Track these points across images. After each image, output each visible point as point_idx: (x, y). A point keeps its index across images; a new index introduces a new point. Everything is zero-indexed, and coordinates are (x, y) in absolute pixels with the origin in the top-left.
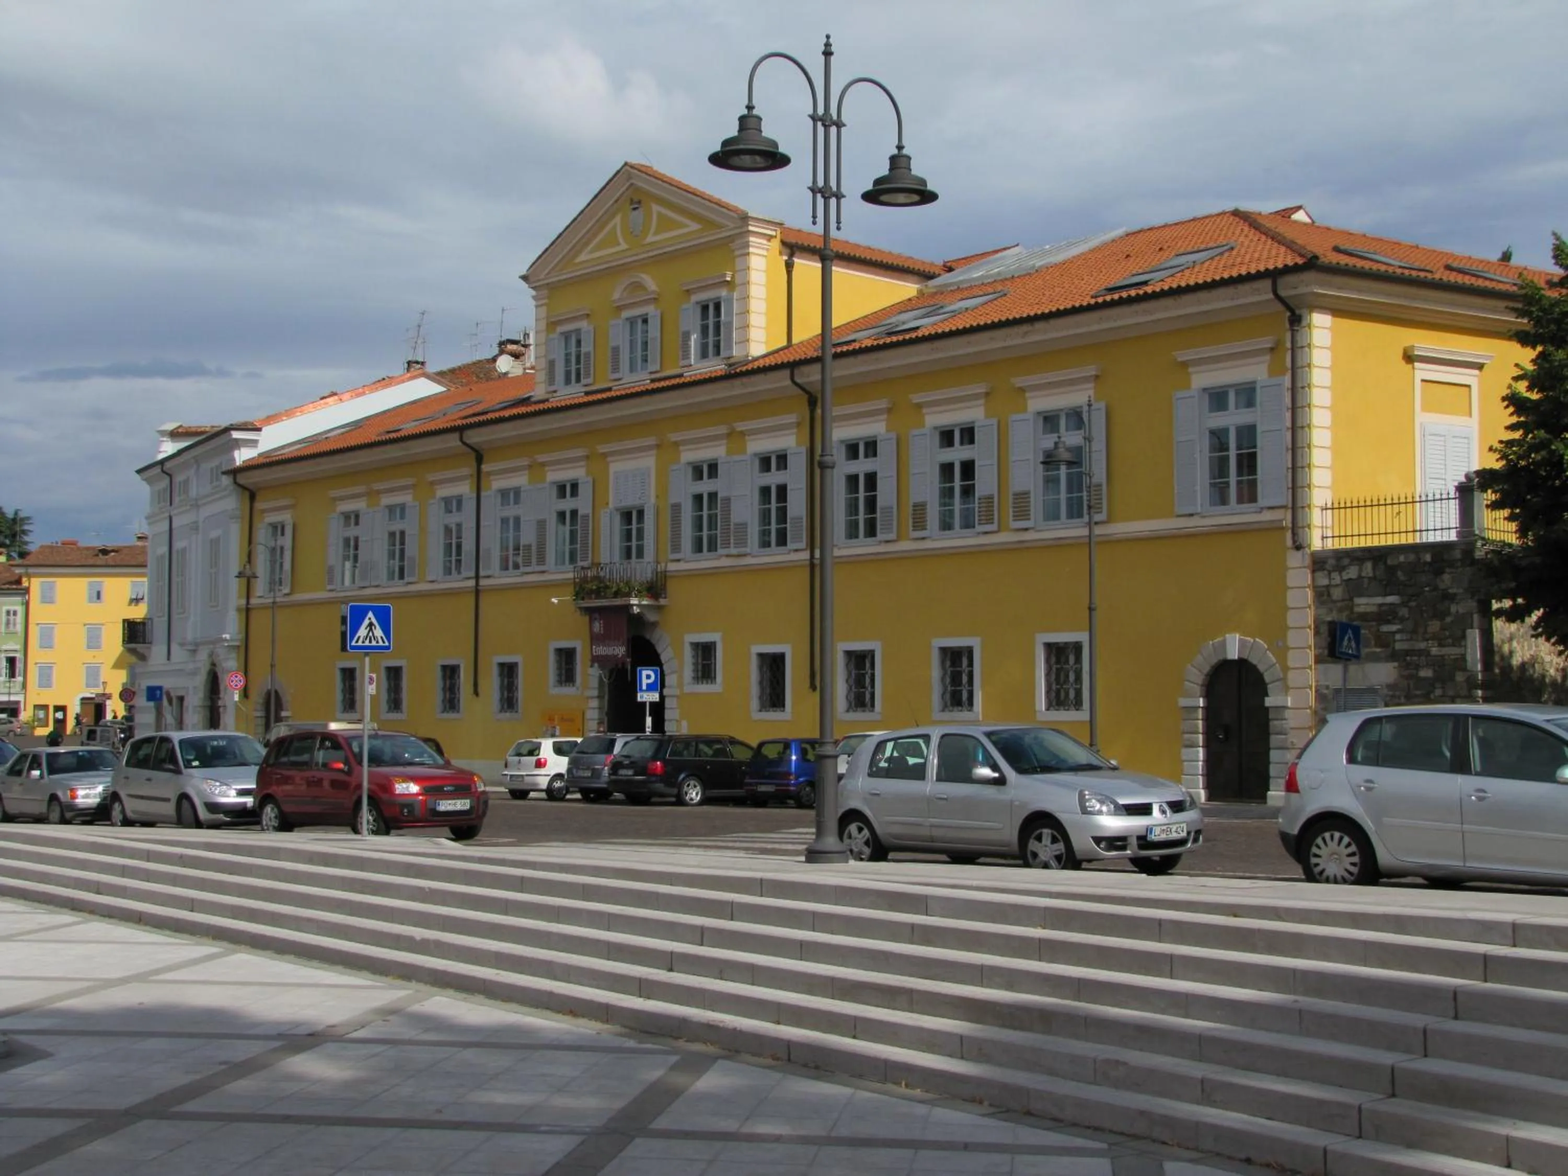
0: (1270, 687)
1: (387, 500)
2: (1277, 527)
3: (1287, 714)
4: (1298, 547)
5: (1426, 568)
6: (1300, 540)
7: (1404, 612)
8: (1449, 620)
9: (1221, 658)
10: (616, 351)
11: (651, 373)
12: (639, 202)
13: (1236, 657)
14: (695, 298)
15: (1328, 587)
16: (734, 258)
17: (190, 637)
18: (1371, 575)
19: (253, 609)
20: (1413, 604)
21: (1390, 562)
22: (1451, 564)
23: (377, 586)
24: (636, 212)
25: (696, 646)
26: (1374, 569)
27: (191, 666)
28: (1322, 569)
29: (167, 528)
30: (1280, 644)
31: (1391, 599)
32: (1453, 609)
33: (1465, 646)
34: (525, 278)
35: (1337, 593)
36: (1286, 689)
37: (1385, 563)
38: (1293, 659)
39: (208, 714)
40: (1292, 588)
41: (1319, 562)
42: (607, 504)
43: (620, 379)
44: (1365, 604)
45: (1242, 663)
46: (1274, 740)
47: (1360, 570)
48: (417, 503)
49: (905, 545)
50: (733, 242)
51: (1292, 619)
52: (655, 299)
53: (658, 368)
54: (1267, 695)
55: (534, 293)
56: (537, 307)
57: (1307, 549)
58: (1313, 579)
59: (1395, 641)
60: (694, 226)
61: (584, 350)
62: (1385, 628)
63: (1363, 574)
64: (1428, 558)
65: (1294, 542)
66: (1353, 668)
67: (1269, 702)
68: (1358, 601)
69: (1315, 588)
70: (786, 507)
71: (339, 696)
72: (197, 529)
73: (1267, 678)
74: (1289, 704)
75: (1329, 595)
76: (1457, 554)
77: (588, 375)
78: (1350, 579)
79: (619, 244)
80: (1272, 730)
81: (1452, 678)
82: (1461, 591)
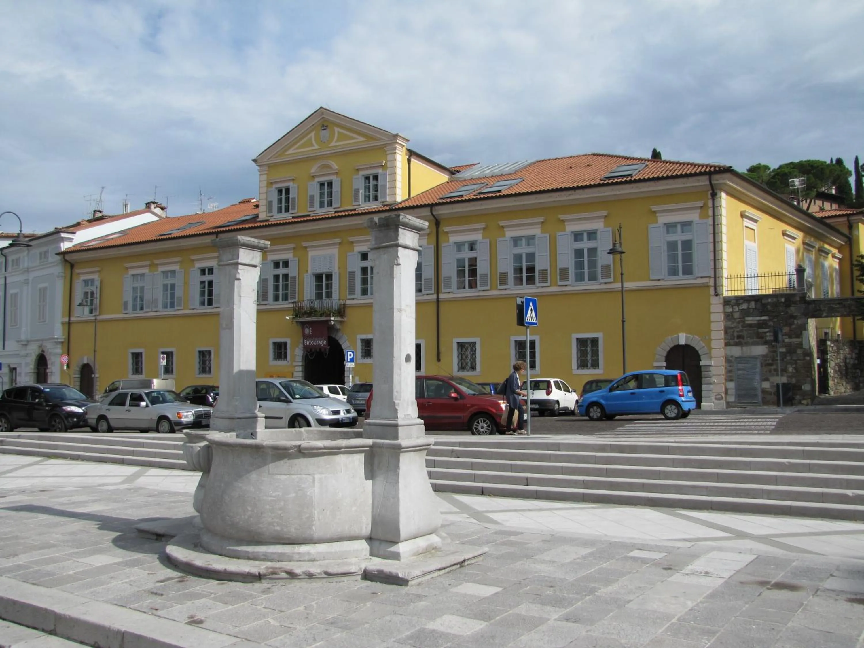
0: (701, 357)
1: (161, 269)
2: (706, 286)
3: (712, 369)
4: (717, 295)
5: (782, 304)
6: (718, 291)
7: (771, 323)
8: (794, 326)
9: (676, 344)
10: (312, 197)
11: (334, 208)
12: (327, 126)
13: (684, 344)
14: (362, 173)
15: (731, 312)
16: (387, 155)
17: (23, 337)
18: (754, 307)
19: (72, 323)
20: (775, 320)
21: (763, 302)
22: (795, 303)
23: (156, 311)
24: (325, 131)
25: (363, 341)
26: (756, 304)
27: (23, 353)
28: (728, 305)
29: (3, 282)
30: (707, 338)
31: (764, 318)
32: (796, 322)
33: (802, 338)
34: (255, 161)
35: (737, 315)
36: (711, 358)
37: (761, 302)
38: (714, 344)
39: (36, 376)
40: (714, 313)
41: (727, 301)
42: (307, 271)
43: (314, 211)
44: (750, 320)
45: (687, 347)
46: (704, 380)
47: (749, 305)
48: (183, 270)
49: (494, 292)
50: (386, 147)
51: (713, 326)
52: (337, 173)
53: (339, 206)
54: (700, 360)
55: (259, 168)
56: (260, 175)
57: (721, 296)
58: (724, 309)
59: (766, 336)
60: (362, 139)
61: (291, 196)
62: (761, 331)
63: (750, 307)
64: (783, 300)
65: (716, 292)
66: (745, 348)
67: (702, 363)
68: (747, 318)
69: (725, 313)
70: (421, 274)
71: (130, 366)
72: (28, 283)
73: (700, 353)
74: (713, 364)
75: (732, 316)
76: (798, 298)
77: (294, 208)
78: (743, 309)
79: (313, 146)
80: (703, 376)
81: (795, 352)
82: (799, 314)
